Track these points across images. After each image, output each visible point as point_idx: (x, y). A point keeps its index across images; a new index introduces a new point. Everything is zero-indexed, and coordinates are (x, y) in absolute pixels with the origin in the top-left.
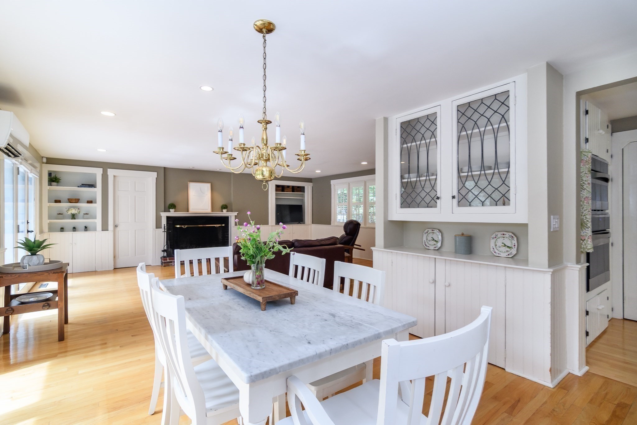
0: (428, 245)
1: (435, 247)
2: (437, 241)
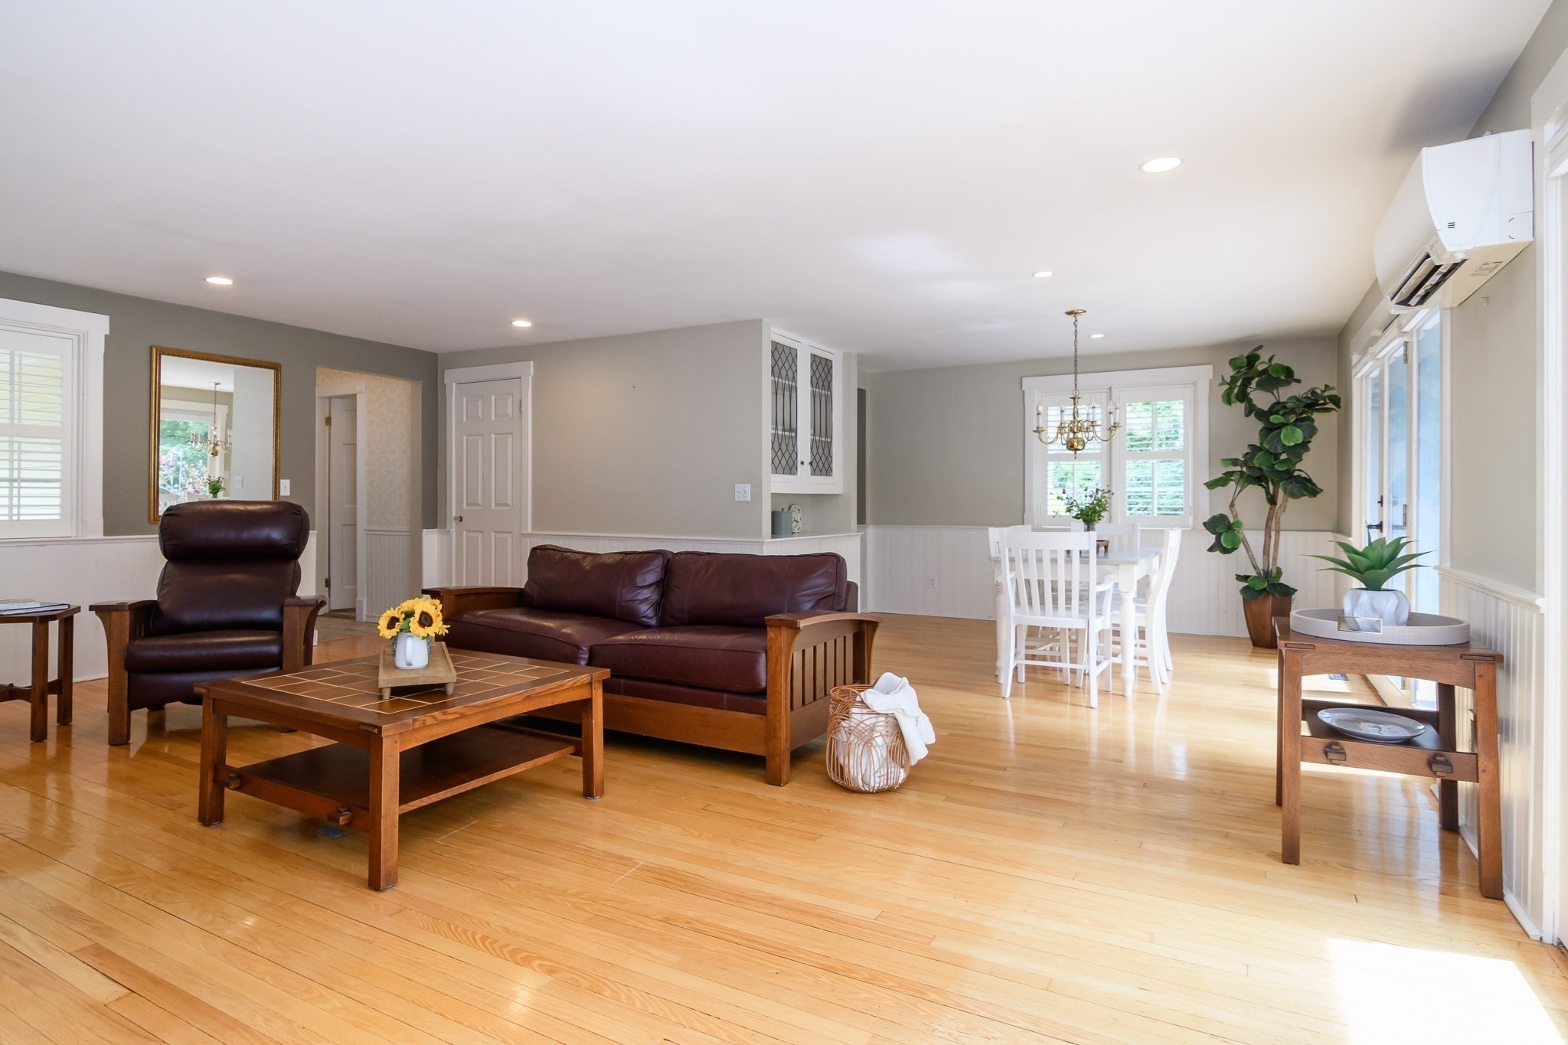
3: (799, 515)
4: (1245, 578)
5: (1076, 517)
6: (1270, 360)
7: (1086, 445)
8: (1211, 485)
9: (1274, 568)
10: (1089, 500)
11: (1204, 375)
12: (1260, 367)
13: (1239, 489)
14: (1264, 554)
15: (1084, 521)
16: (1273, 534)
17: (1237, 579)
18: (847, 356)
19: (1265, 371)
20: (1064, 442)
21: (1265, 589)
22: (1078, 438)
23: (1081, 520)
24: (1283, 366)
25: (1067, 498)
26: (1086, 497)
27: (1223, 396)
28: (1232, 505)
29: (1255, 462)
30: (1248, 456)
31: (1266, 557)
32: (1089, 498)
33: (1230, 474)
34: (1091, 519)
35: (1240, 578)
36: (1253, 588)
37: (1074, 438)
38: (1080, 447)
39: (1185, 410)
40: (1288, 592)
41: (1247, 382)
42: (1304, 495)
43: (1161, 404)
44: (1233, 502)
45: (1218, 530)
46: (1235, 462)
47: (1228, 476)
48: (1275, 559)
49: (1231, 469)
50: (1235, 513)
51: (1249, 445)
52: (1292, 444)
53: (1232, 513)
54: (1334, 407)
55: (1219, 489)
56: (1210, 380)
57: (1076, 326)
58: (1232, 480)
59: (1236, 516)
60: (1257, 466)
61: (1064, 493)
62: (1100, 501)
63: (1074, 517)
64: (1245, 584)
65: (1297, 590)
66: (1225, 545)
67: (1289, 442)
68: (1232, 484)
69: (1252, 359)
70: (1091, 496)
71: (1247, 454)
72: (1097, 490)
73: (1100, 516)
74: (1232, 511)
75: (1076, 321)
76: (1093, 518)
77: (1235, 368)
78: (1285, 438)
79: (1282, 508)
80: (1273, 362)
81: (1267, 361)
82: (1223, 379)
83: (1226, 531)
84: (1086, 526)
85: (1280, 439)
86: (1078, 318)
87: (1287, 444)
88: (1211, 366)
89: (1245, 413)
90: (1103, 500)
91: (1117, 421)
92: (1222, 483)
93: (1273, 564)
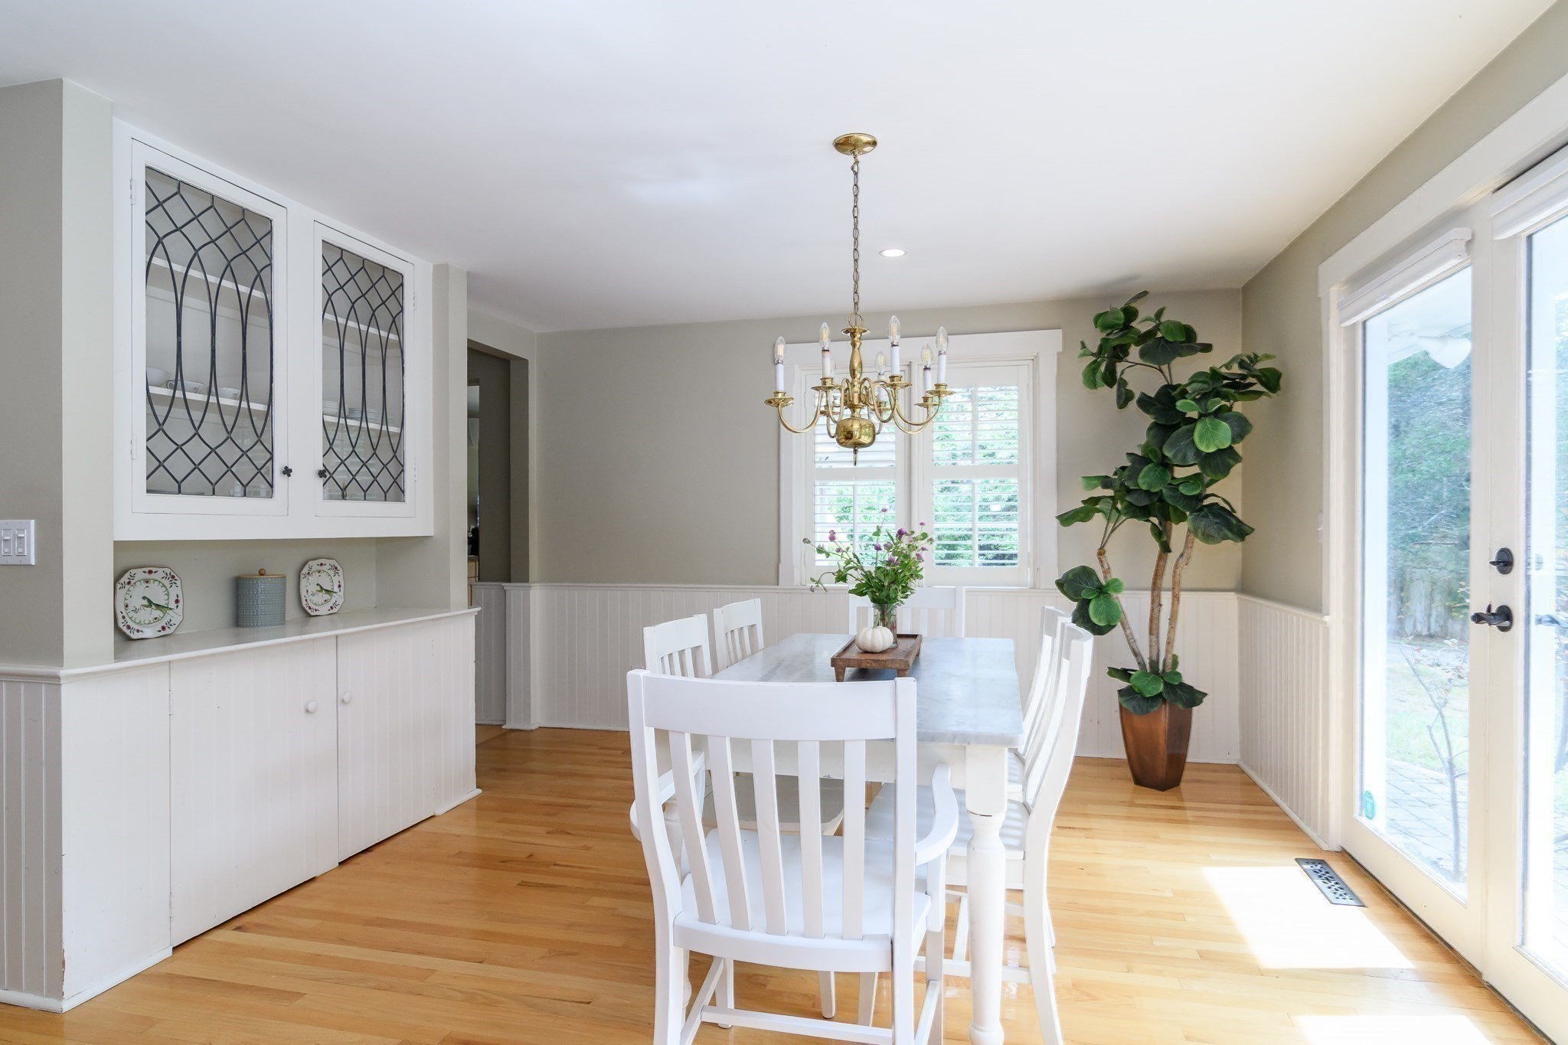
0: (137, 627)
1: (163, 628)
2: (163, 607)
3: (336, 579)
4: (1125, 674)
5: (859, 592)
6: (1159, 314)
7: (877, 436)
8: (1066, 519)
9: (1170, 656)
10: (885, 555)
11: (1049, 344)
12: (1141, 326)
13: (1111, 525)
14: (1151, 633)
15: (873, 600)
16: (1166, 598)
17: (1110, 674)
18: (441, 273)
19: (1150, 334)
20: (833, 431)
21: (1160, 695)
22: (860, 419)
23: (867, 598)
24: (1180, 323)
25: (839, 550)
26: (878, 548)
27: (1085, 375)
28: (1101, 552)
29: (1140, 481)
30: (1126, 473)
31: (1153, 637)
32: (884, 551)
33: (1094, 501)
34: (888, 596)
35: (1114, 672)
36: (1140, 693)
37: (853, 418)
38: (865, 439)
39: (1019, 400)
40: (1193, 697)
41: (1119, 353)
42: (1225, 538)
43: (984, 391)
44: (1102, 548)
45: (1084, 595)
46: (1106, 482)
47: (1091, 506)
48: (1169, 643)
49: (1100, 492)
50: (1106, 567)
51: (1129, 454)
52: (1212, 450)
53: (1102, 566)
54: (1265, 390)
55: (1078, 525)
56: (1059, 354)
57: (856, 174)
58: (1099, 511)
59: (1106, 572)
60: (1144, 487)
61: (832, 538)
62: (907, 556)
63: (851, 592)
64: (1124, 685)
65: (1205, 695)
66: (1095, 620)
67: (1208, 447)
68: (1098, 519)
69: (1130, 314)
70: (888, 547)
71: (1123, 468)
72: (900, 533)
73: (905, 589)
74: (1101, 561)
75: (857, 162)
76: (892, 595)
77: (1104, 327)
78: (1201, 437)
79: (1184, 558)
80: (1163, 319)
81: (1153, 316)
82: (1083, 346)
83: (1097, 597)
84: (878, 612)
85: (1193, 442)
86: (859, 158)
87: (1203, 448)
88: (1060, 331)
89: (1118, 403)
90: (913, 555)
91: (943, 381)
92: (1082, 515)
93: (1167, 651)
